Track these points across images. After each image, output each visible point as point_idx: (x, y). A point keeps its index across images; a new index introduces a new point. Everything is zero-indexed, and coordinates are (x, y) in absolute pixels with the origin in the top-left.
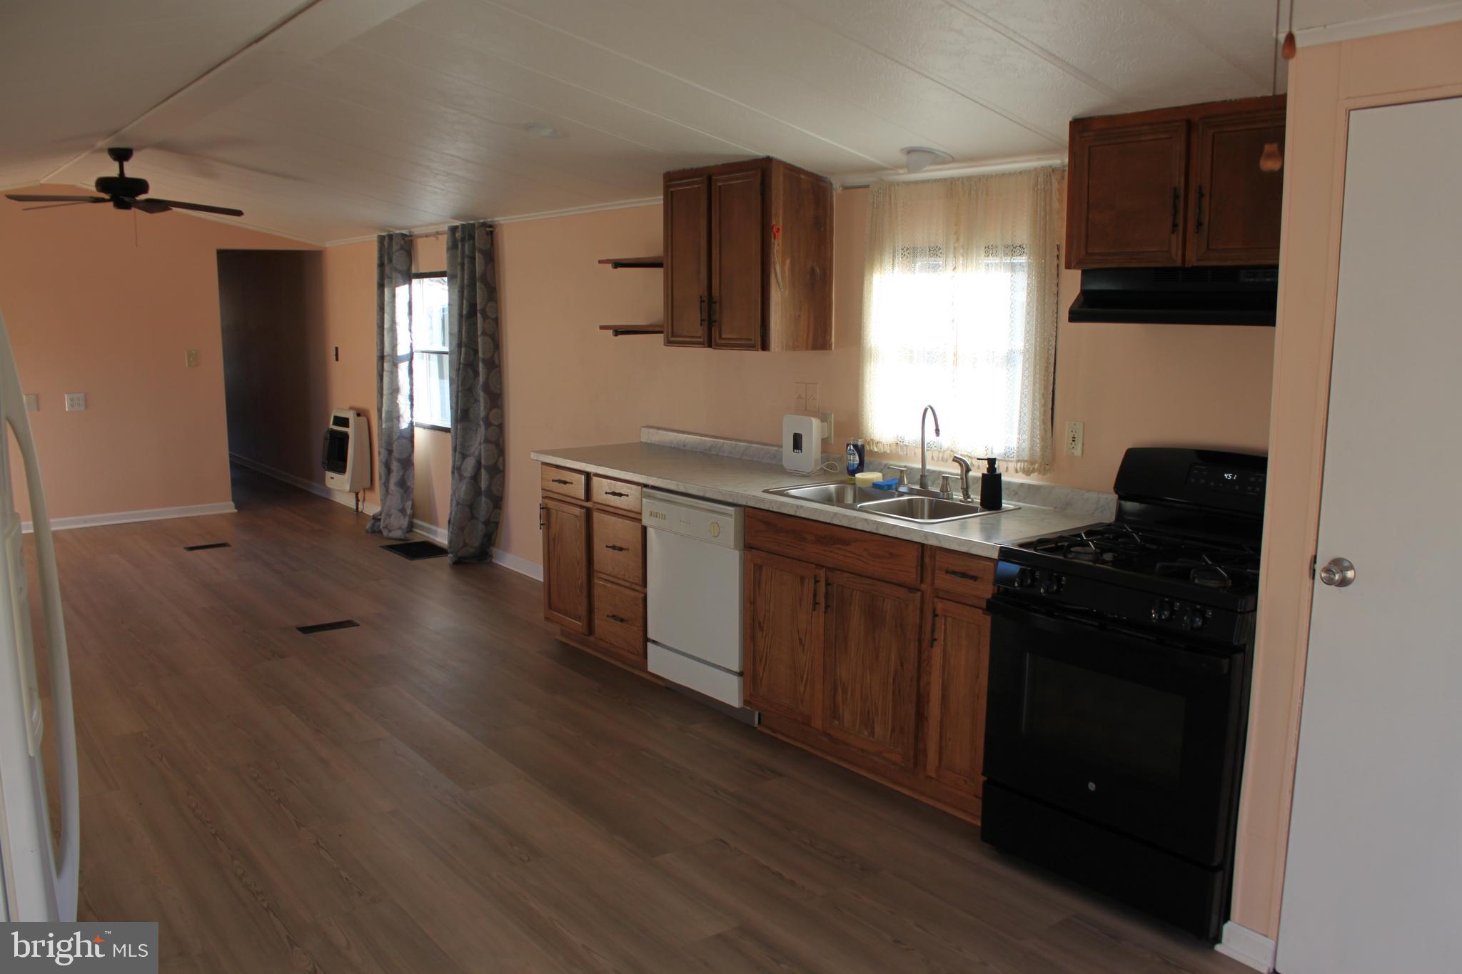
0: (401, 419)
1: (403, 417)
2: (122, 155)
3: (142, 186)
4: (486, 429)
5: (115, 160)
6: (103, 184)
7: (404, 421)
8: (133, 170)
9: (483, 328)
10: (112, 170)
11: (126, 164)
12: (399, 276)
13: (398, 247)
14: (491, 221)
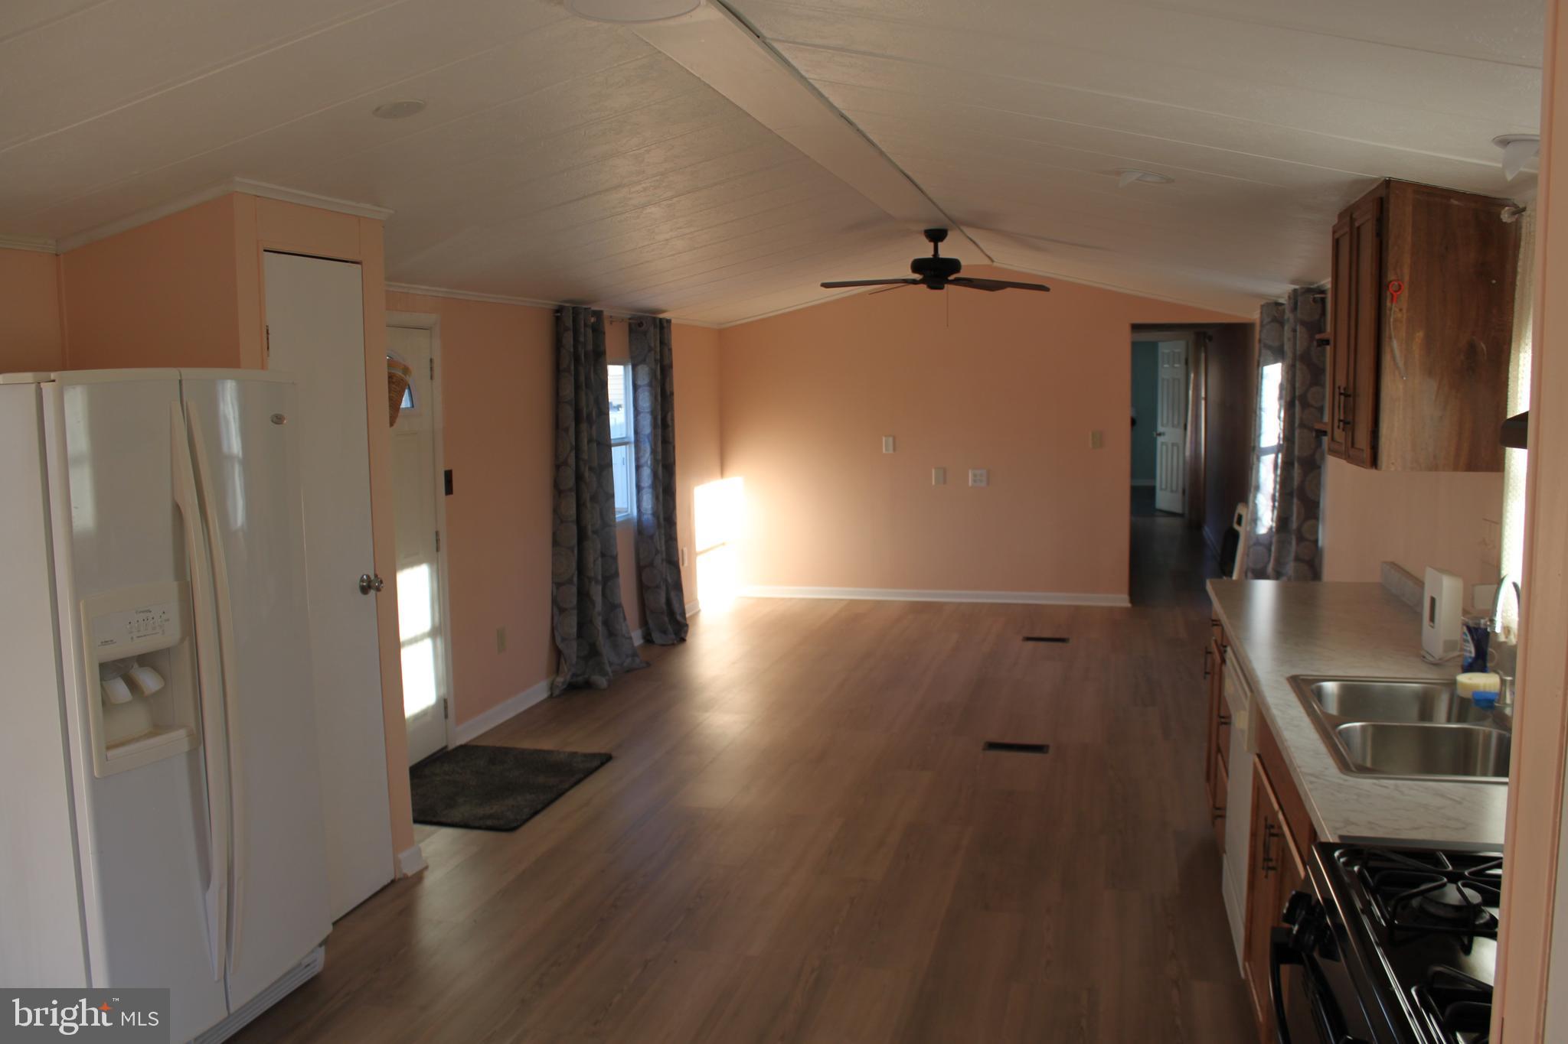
0: (1259, 523)
1: (1261, 520)
2: (936, 236)
3: (954, 265)
4: (1297, 544)
5: (930, 241)
6: (918, 266)
7: (1263, 526)
8: (946, 251)
9: (1301, 419)
10: (926, 251)
11: (940, 244)
12: (1269, 353)
13: (1269, 320)
14: (1318, 287)
